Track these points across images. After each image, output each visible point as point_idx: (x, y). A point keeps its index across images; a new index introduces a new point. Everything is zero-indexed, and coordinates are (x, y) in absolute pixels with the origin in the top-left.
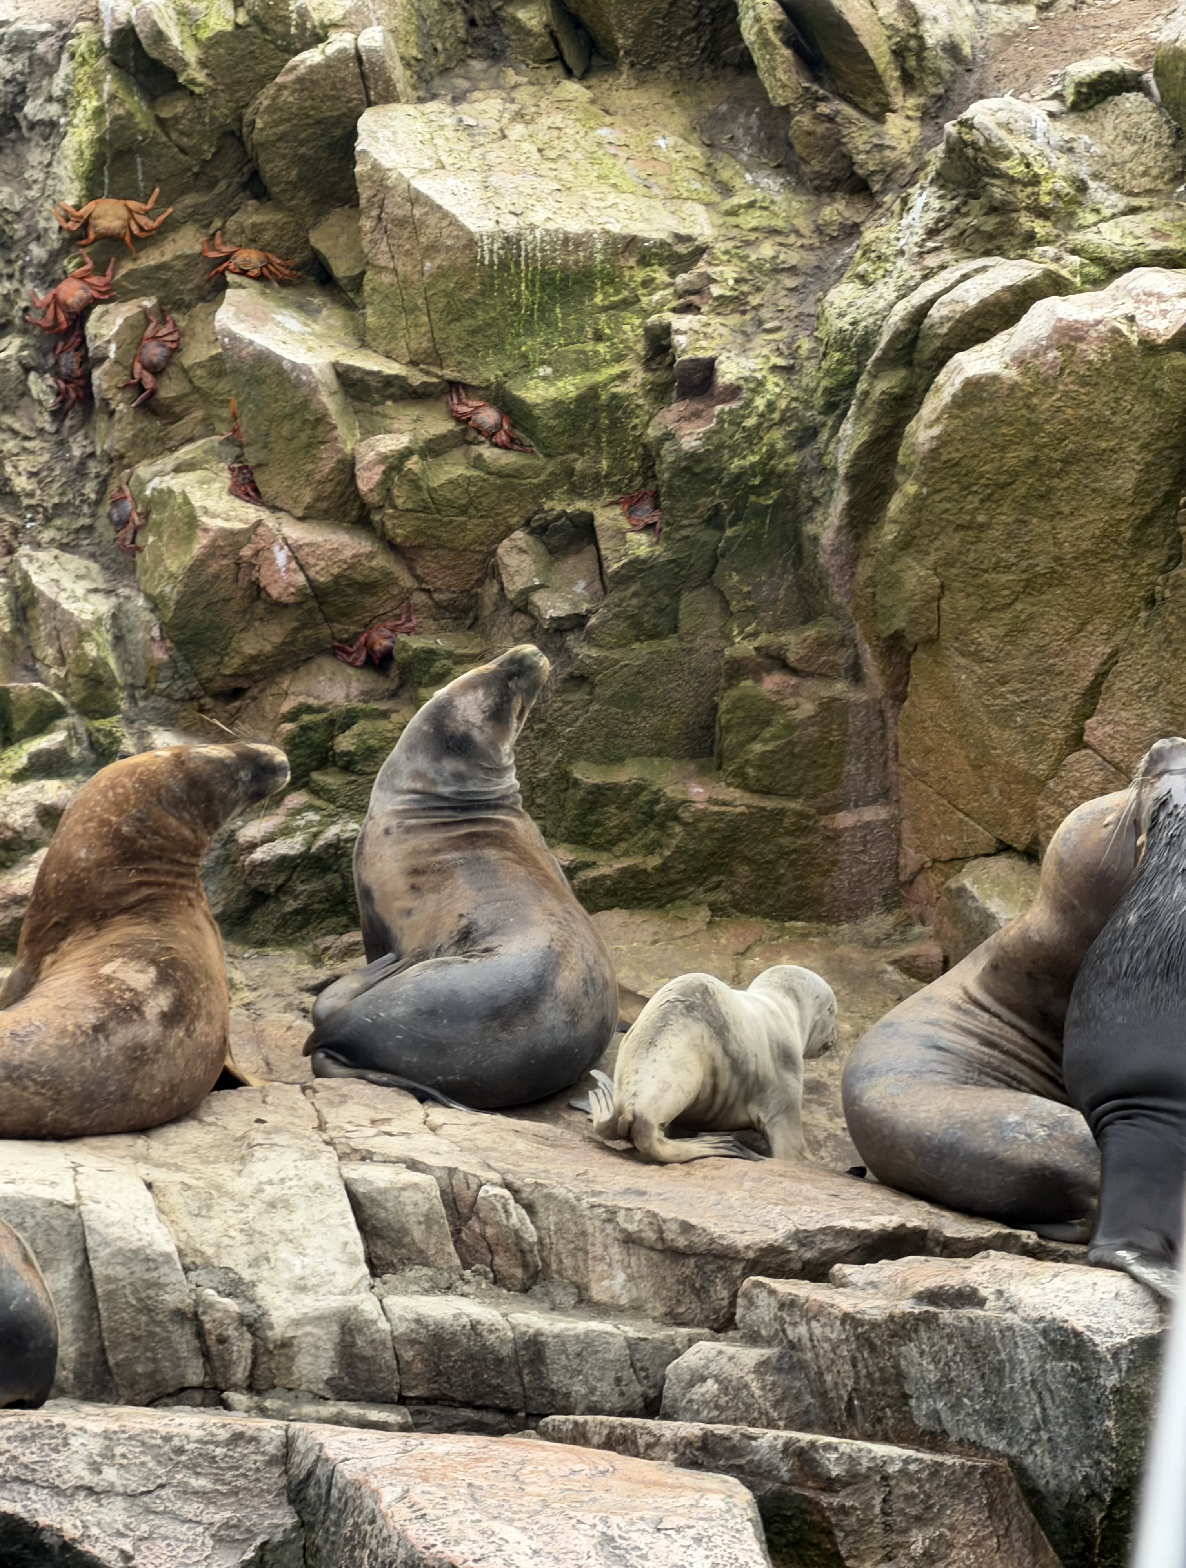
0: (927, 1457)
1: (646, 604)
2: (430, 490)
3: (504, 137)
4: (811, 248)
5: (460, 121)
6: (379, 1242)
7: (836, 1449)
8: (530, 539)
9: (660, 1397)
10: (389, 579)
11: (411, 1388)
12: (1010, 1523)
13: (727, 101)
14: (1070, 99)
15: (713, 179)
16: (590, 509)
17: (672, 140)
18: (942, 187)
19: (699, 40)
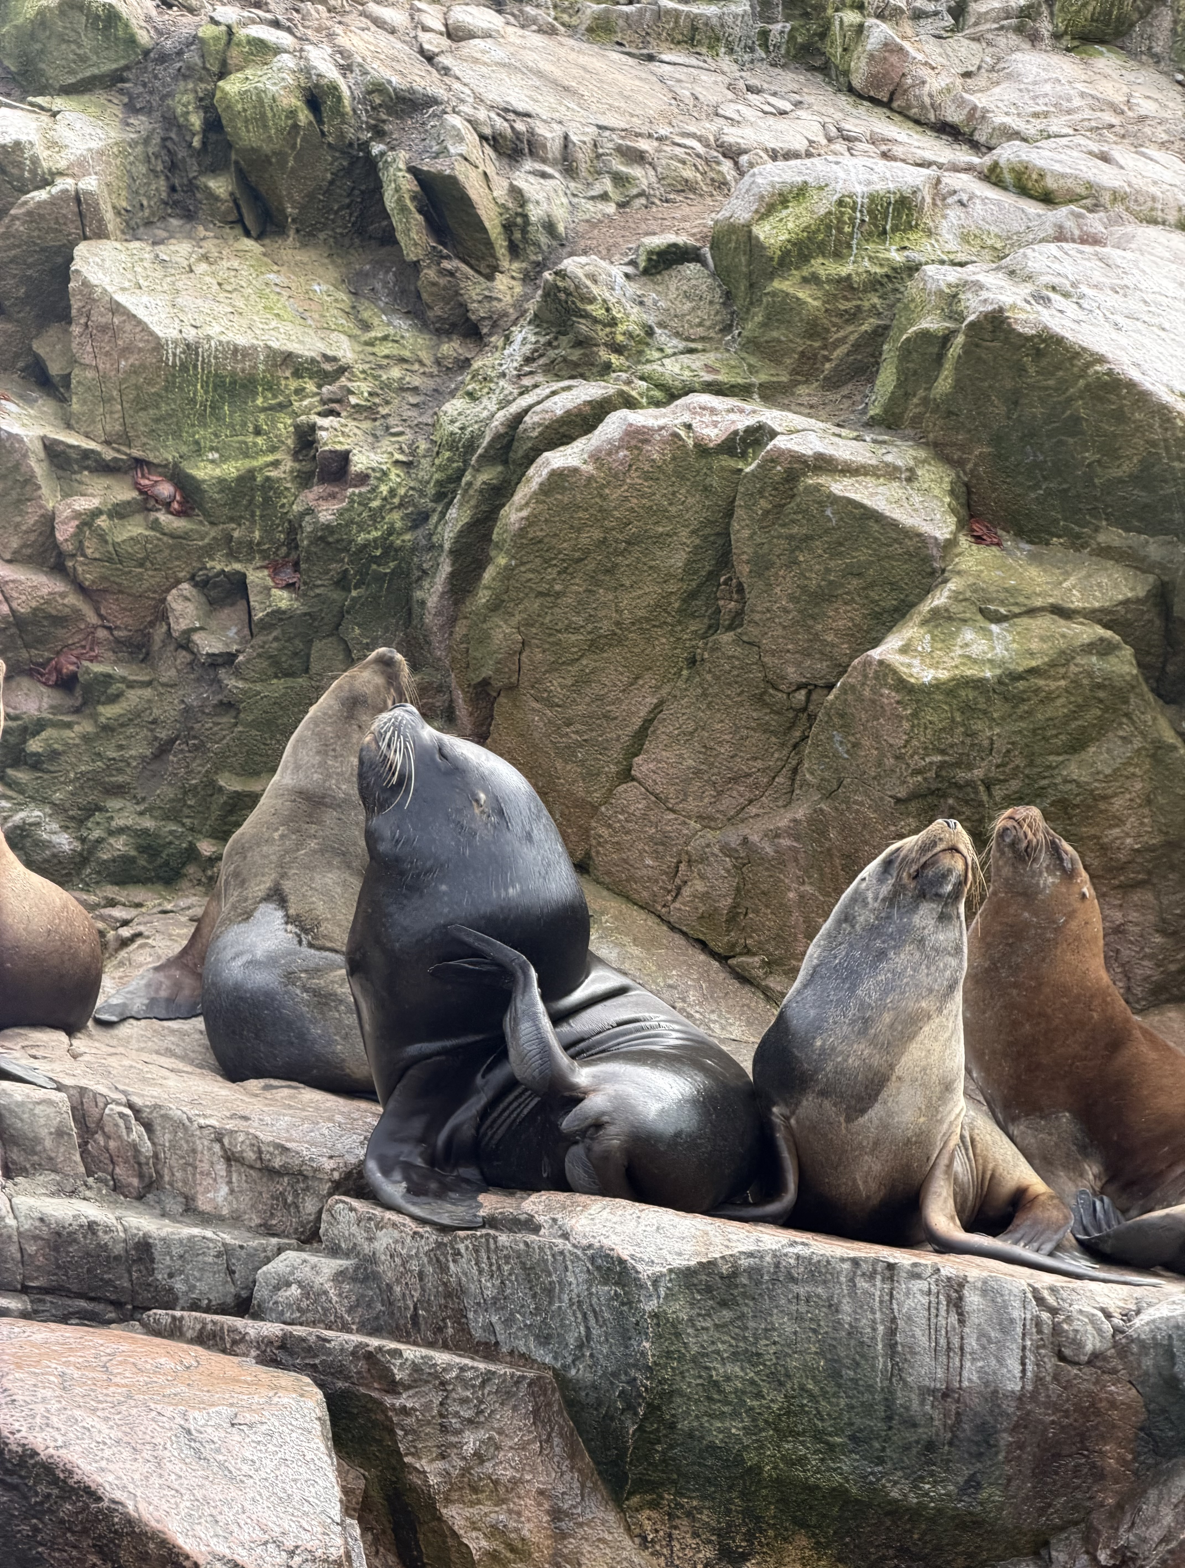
0: (482, 1366)
1: (284, 648)
2: (114, 544)
3: (192, 271)
4: (431, 375)
5: (157, 256)
6: (15, 1149)
7: (401, 1355)
8: (194, 591)
9: (250, 1298)
10: (78, 615)
11: (32, 1280)
12: (552, 1429)
13: (370, 262)
14: (642, 264)
15: (356, 318)
16: (243, 570)
17: (324, 287)
18: (538, 326)
19: (351, 215)
